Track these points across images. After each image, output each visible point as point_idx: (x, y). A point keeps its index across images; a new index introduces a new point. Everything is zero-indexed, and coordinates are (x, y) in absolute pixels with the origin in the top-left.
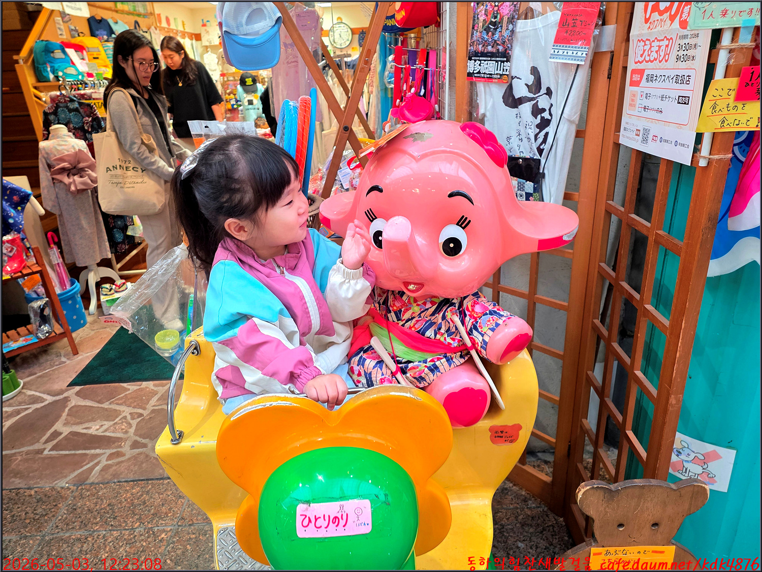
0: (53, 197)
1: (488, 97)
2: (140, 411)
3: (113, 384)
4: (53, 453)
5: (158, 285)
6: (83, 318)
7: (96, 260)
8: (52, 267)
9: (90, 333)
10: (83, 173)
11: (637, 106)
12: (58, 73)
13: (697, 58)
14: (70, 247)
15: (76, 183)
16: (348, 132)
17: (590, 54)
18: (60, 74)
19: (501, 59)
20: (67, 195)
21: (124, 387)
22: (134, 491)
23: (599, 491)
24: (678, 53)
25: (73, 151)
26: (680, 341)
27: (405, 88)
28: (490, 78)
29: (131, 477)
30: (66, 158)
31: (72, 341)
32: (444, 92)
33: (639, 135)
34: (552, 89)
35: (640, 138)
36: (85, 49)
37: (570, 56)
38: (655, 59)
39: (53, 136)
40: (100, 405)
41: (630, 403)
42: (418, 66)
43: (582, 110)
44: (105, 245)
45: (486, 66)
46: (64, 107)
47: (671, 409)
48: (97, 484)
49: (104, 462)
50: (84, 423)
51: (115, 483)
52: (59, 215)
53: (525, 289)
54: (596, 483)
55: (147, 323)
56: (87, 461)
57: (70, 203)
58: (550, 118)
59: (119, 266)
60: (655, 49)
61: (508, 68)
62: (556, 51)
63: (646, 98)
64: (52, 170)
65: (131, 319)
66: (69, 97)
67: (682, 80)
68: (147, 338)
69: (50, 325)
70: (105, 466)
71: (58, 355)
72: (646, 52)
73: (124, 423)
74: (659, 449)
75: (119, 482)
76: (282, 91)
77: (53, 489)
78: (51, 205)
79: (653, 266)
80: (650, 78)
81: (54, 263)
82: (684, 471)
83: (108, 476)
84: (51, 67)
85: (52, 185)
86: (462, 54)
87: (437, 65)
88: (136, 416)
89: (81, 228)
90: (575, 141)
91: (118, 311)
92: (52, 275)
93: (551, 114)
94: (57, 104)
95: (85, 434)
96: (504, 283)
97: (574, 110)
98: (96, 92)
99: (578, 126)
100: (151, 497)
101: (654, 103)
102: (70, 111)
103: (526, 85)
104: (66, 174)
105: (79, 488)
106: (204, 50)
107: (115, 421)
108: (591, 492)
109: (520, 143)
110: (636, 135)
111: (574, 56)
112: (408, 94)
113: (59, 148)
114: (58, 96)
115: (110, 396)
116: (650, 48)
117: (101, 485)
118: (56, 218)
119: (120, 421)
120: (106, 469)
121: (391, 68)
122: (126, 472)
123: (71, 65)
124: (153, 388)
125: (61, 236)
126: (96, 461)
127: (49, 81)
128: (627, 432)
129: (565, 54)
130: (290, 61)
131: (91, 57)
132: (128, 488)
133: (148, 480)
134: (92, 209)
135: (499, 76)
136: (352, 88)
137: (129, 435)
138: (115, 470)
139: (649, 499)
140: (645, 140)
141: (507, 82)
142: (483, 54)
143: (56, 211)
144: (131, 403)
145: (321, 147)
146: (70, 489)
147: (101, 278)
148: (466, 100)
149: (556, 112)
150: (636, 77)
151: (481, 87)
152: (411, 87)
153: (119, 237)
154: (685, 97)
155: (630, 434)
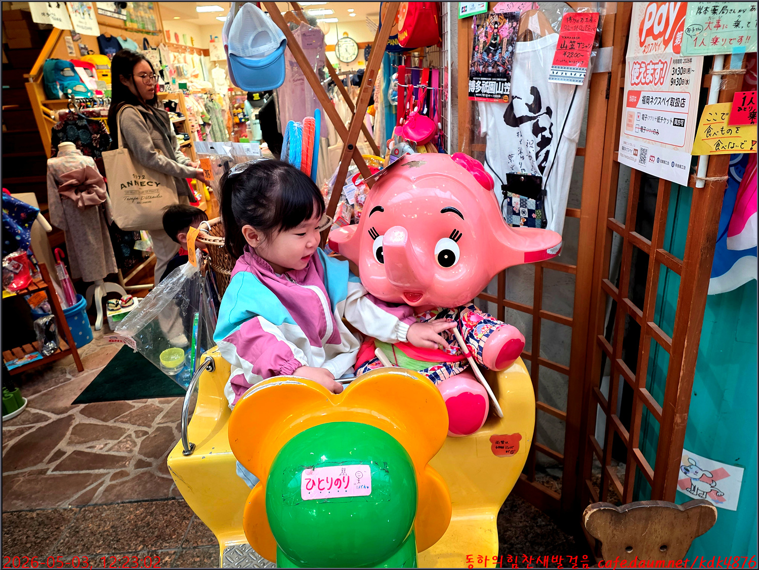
0: (61, 213)
1: (489, 116)
2: (145, 429)
3: (118, 401)
4: (57, 473)
5: (163, 304)
6: (89, 333)
7: (102, 276)
8: (58, 283)
9: (96, 349)
10: (91, 190)
11: (634, 127)
12: (67, 91)
13: (691, 82)
14: (78, 263)
15: (84, 199)
16: (353, 150)
17: (588, 75)
18: (70, 91)
19: (502, 79)
20: (74, 211)
21: (129, 404)
22: (138, 512)
23: (606, 513)
24: (673, 77)
25: (81, 168)
26: (683, 359)
27: (408, 107)
28: (491, 97)
29: (135, 497)
30: (75, 175)
31: (77, 358)
32: (446, 110)
33: (636, 155)
34: (552, 109)
35: (638, 158)
36: (94, 67)
37: (569, 77)
38: (651, 82)
39: (61, 153)
40: (105, 424)
41: (636, 420)
42: (421, 86)
43: (582, 127)
44: (112, 260)
45: (487, 86)
46: (73, 124)
47: (676, 428)
48: (100, 505)
49: (108, 483)
50: (88, 442)
51: (118, 504)
52: (67, 231)
53: (530, 305)
54: (603, 506)
55: (152, 342)
56: (91, 482)
57: (78, 219)
58: (550, 136)
59: (125, 281)
60: (650, 72)
61: (509, 88)
62: (555, 72)
63: (643, 119)
64: (60, 186)
65: (136, 339)
66: (78, 115)
67: (677, 103)
68: (152, 357)
69: (55, 341)
70: (109, 486)
71: (64, 372)
72: (642, 74)
73: (129, 442)
74: (666, 468)
75: (122, 503)
76: (288, 108)
77: (55, 511)
78: (58, 221)
79: (655, 284)
80: (646, 100)
81: (60, 279)
82: (692, 489)
83: (112, 497)
84: (60, 85)
85: (60, 201)
86: (463, 74)
87: (439, 84)
88: (141, 435)
89: (88, 243)
90: (575, 158)
91: (123, 330)
92: (58, 291)
93: (551, 133)
94: (65, 121)
95: (89, 453)
96: (508, 298)
97: (573, 130)
98: (104, 110)
99: (578, 144)
100: (155, 519)
101: (651, 124)
102: (79, 128)
103: (526, 104)
104: (73, 191)
105: (83, 509)
106: (212, 65)
107: (120, 440)
108: (598, 514)
109: (521, 160)
110: (634, 154)
111: (573, 77)
112: (412, 113)
113: (67, 165)
114: (67, 114)
115: (115, 414)
116: (646, 71)
117: (104, 506)
118: (63, 233)
119: (125, 440)
120: (109, 489)
121: (395, 86)
122: (130, 492)
123: (81, 82)
124: (158, 405)
125: (68, 252)
126: (99, 481)
127: (58, 98)
128: (634, 449)
129: (564, 75)
130: (296, 79)
131: (100, 75)
132: (132, 509)
133: (152, 500)
134: (100, 225)
135: (499, 96)
136: (357, 104)
137: (133, 454)
138: (119, 491)
139: (656, 521)
140: (643, 160)
141: (508, 102)
142: (484, 75)
143: (63, 227)
144: (136, 420)
145: (328, 162)
146: (73, 510)
147: (107, 293)
148: (468, 118)
149: (556, 131)
150: (633, 99)
151: (482, 106)
152: (414, 106)
153: (126, 252)
154: (680, 119)
155: (637, 451)
